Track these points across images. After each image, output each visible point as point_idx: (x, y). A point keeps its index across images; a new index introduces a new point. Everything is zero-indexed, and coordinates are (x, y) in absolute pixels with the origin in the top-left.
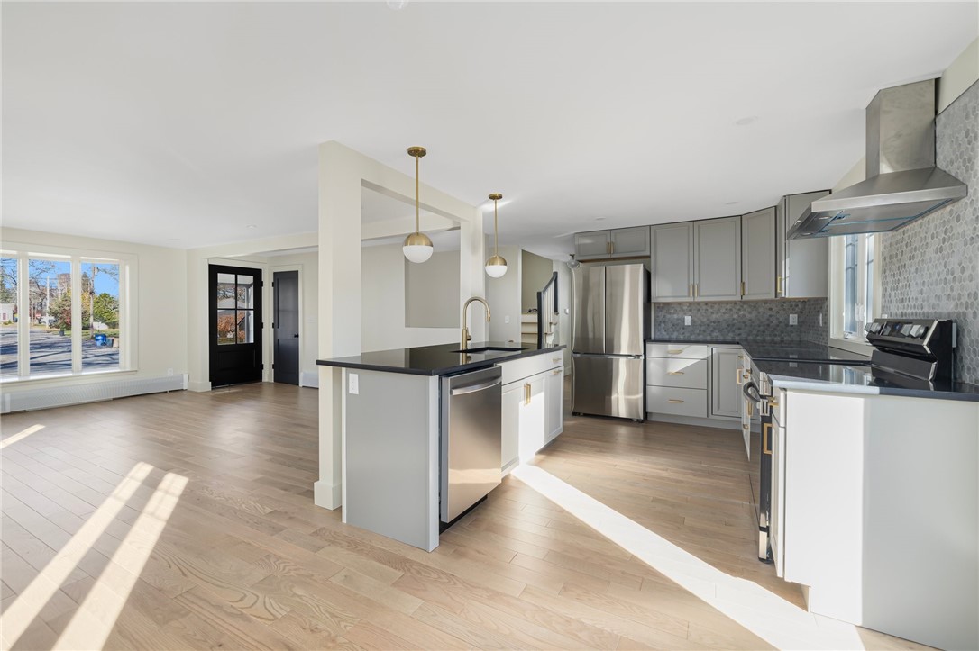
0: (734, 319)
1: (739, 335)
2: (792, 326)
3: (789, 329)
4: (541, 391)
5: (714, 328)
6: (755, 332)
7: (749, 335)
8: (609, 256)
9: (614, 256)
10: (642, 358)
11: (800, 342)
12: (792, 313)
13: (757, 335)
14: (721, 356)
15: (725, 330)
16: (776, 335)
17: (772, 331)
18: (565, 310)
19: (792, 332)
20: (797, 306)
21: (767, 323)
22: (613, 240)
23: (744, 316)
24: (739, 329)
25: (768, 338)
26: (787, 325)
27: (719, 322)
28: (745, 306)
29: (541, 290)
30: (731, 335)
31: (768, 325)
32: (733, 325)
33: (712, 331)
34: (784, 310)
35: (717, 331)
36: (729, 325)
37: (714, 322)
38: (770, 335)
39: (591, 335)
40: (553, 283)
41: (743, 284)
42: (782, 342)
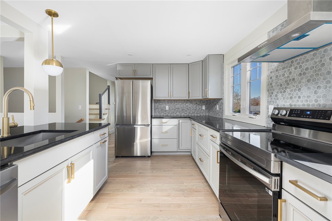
0: (184, 107)
1: (186, 113)
2: (203, 110)
3: (202, 111)
4: (89, 160)
5: (177, 111)
6: (191, 112)
7: (189, 114)
8: (134, 77)
9: (136, 77)
10: (150, 126)
11: (206, 116)
12: (203, 105)
13: (192, 114)
14: (182, 123)
15: (181, 112)
16: (198, 114)
17: (197, 112)
18: (113, 103)
19: (203, 112)
20: (205, 102)
21: (195, 109)
22: (136, 69)
23: (188, 106)
24: (186, 111)
25: (196, 115)
26: (202, 110)
27: (179, 108)
28: (188, 102)
29: (101, 93)
30: (183, 113)
31: (196, 110)
32: (184, 110)
33: (176, 112)
34: (201, 103)
35: (178, 112)
36: (182, 110)
37: (177, 109)
38: (196, 114)
39: (125, 114)
40: (107, 90)
41: (189, 93)
42: (200, 116)
